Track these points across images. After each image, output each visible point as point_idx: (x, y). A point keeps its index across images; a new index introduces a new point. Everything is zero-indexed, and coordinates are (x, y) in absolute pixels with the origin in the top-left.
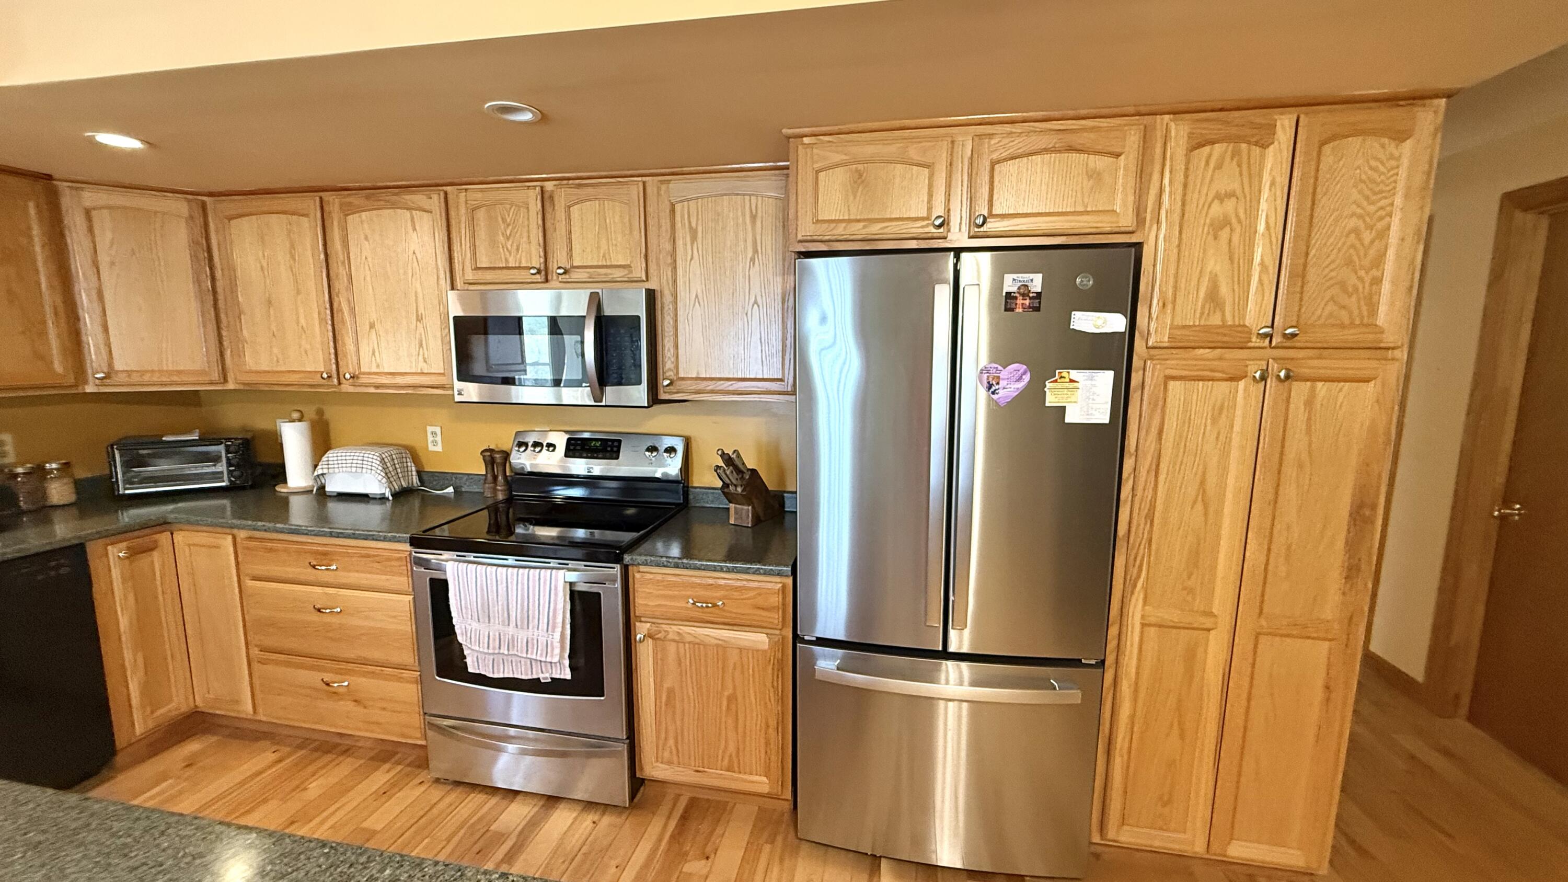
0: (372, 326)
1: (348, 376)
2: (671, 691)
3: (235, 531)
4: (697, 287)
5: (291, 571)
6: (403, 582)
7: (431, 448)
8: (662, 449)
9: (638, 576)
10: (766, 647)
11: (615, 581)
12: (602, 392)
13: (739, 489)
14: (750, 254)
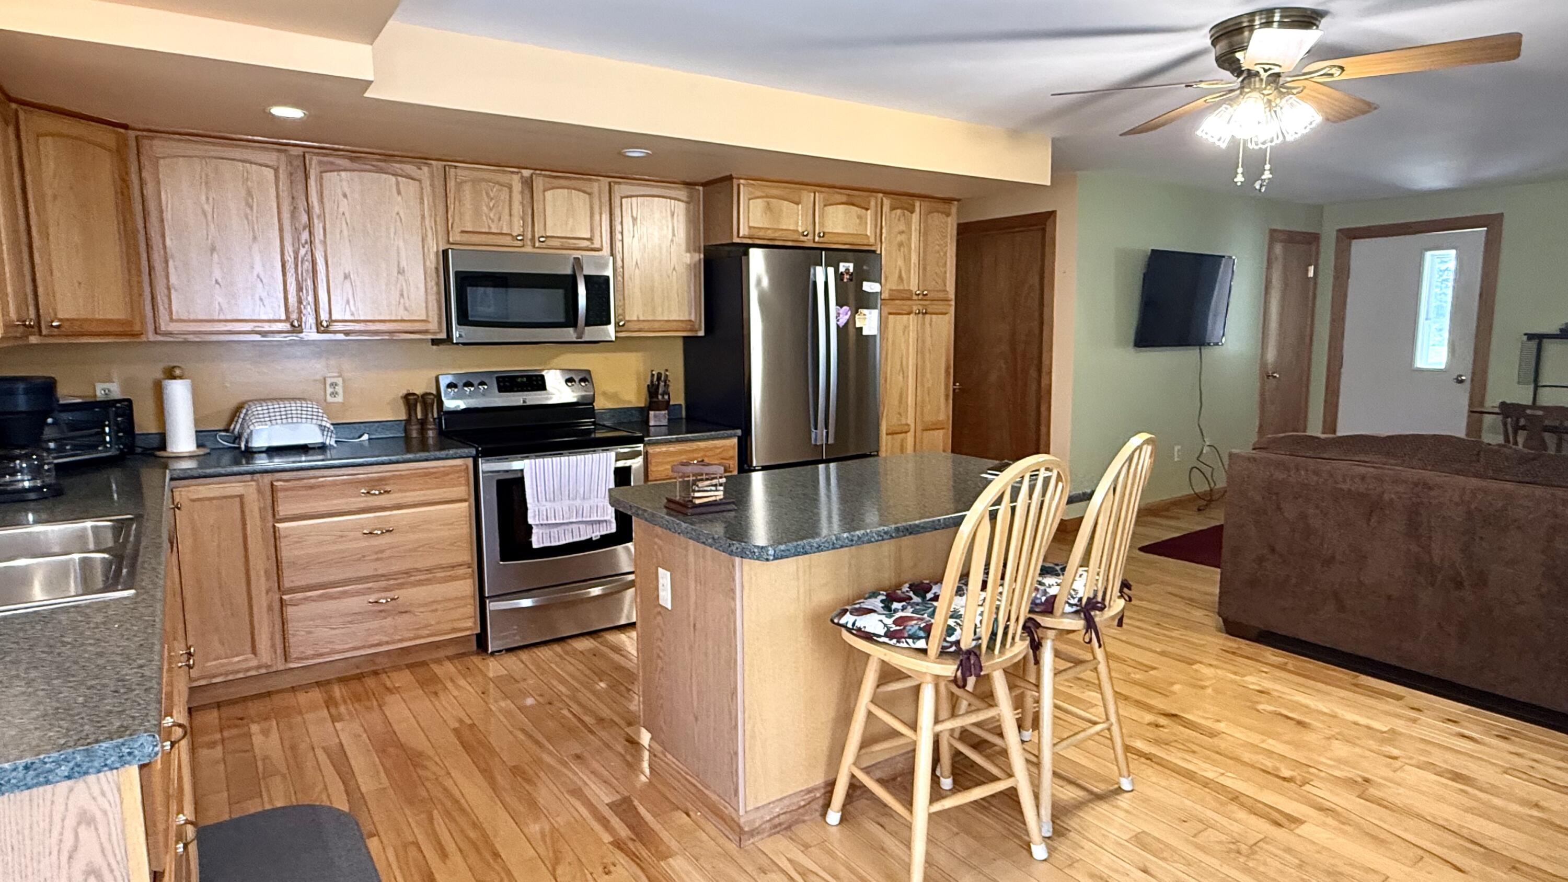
0: (347, 277)
3: (260, 477)
4: (637, 257)
5: (334, 504)
6: (462, 490)
7: (330, 399)
8: (578, 379)
9: (652, 451)
11: (640, 456)
12: (584, 331)
14: (671, 237)
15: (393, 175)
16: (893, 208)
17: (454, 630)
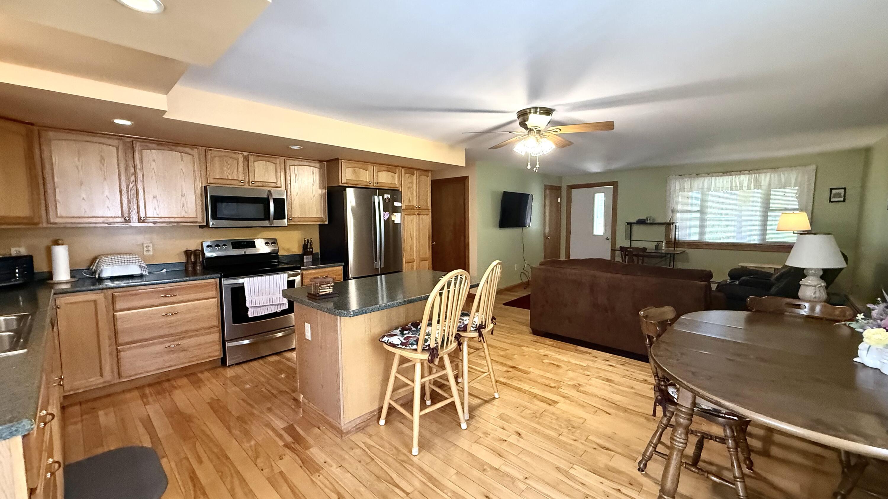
0: (154, 197)
4: (297, 190)
6: (214, 294)
7: (146, 253)
8: (271, 243)
9: (305, 273)
11: (299, 275)
12: (273, 222)
14: (312, 183)
15: (179, 152)
16: (405, 173)
17: (210, 357)
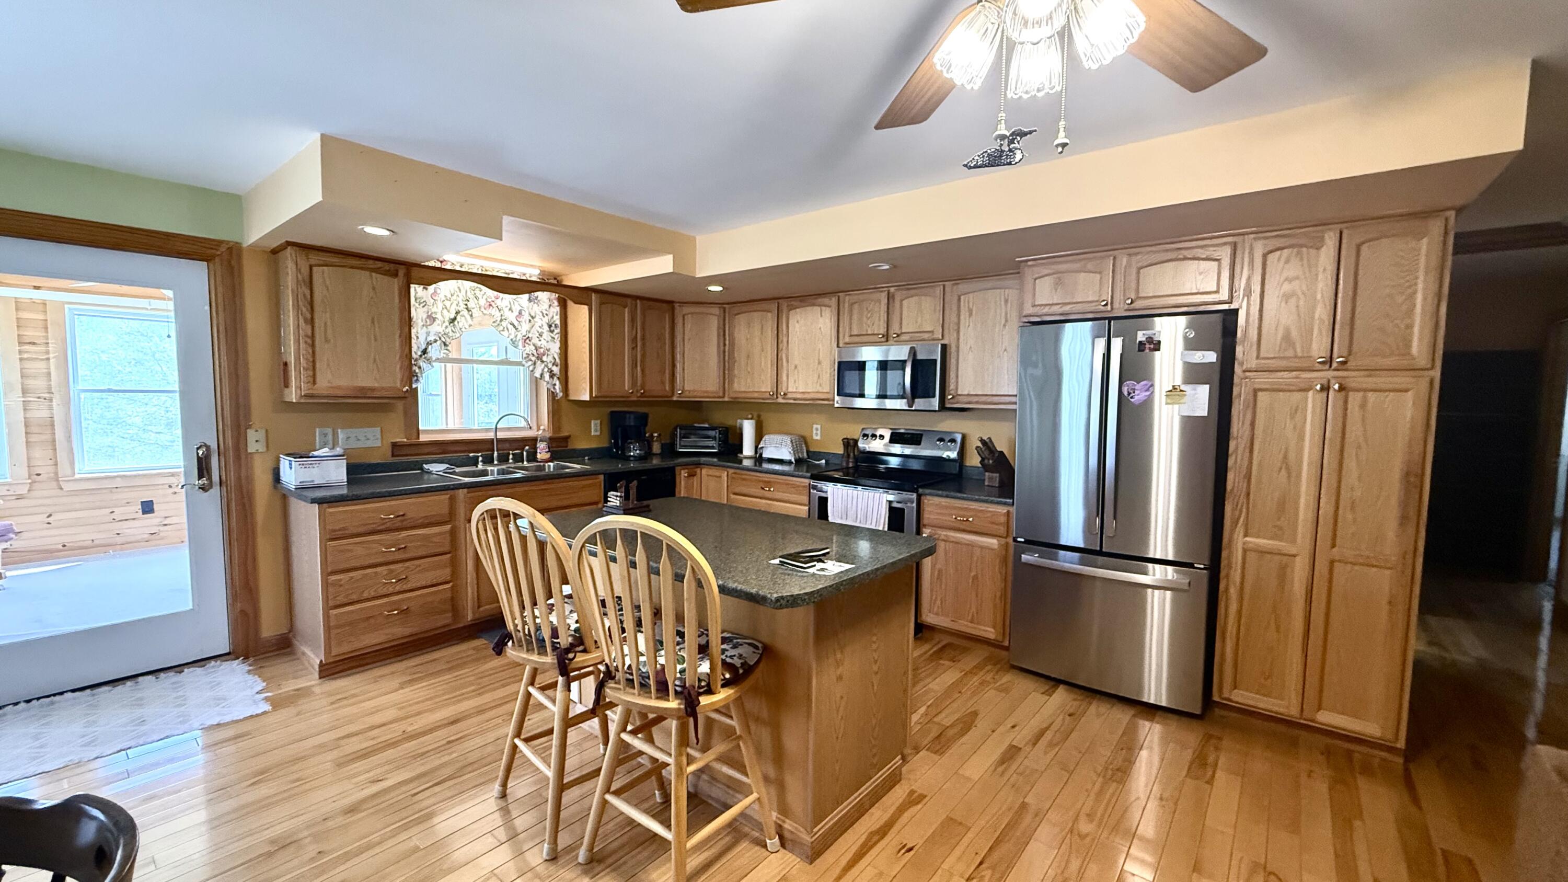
0: (796, 367)
1: (782, 394)
2: (940, 571)
3: (728, 470)
4: (971, 342)
5: (752, 491)
6: (805, 499)
7: (815, 437)
8: (947, 440)
9: (926, 501)
10: (996, 547)
11: (912, 502)
12: (913, 402)
13: (991, 462)
14: (1003, 322)
15: (819, 306)
